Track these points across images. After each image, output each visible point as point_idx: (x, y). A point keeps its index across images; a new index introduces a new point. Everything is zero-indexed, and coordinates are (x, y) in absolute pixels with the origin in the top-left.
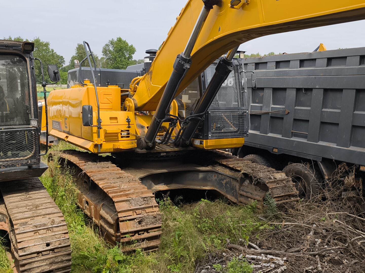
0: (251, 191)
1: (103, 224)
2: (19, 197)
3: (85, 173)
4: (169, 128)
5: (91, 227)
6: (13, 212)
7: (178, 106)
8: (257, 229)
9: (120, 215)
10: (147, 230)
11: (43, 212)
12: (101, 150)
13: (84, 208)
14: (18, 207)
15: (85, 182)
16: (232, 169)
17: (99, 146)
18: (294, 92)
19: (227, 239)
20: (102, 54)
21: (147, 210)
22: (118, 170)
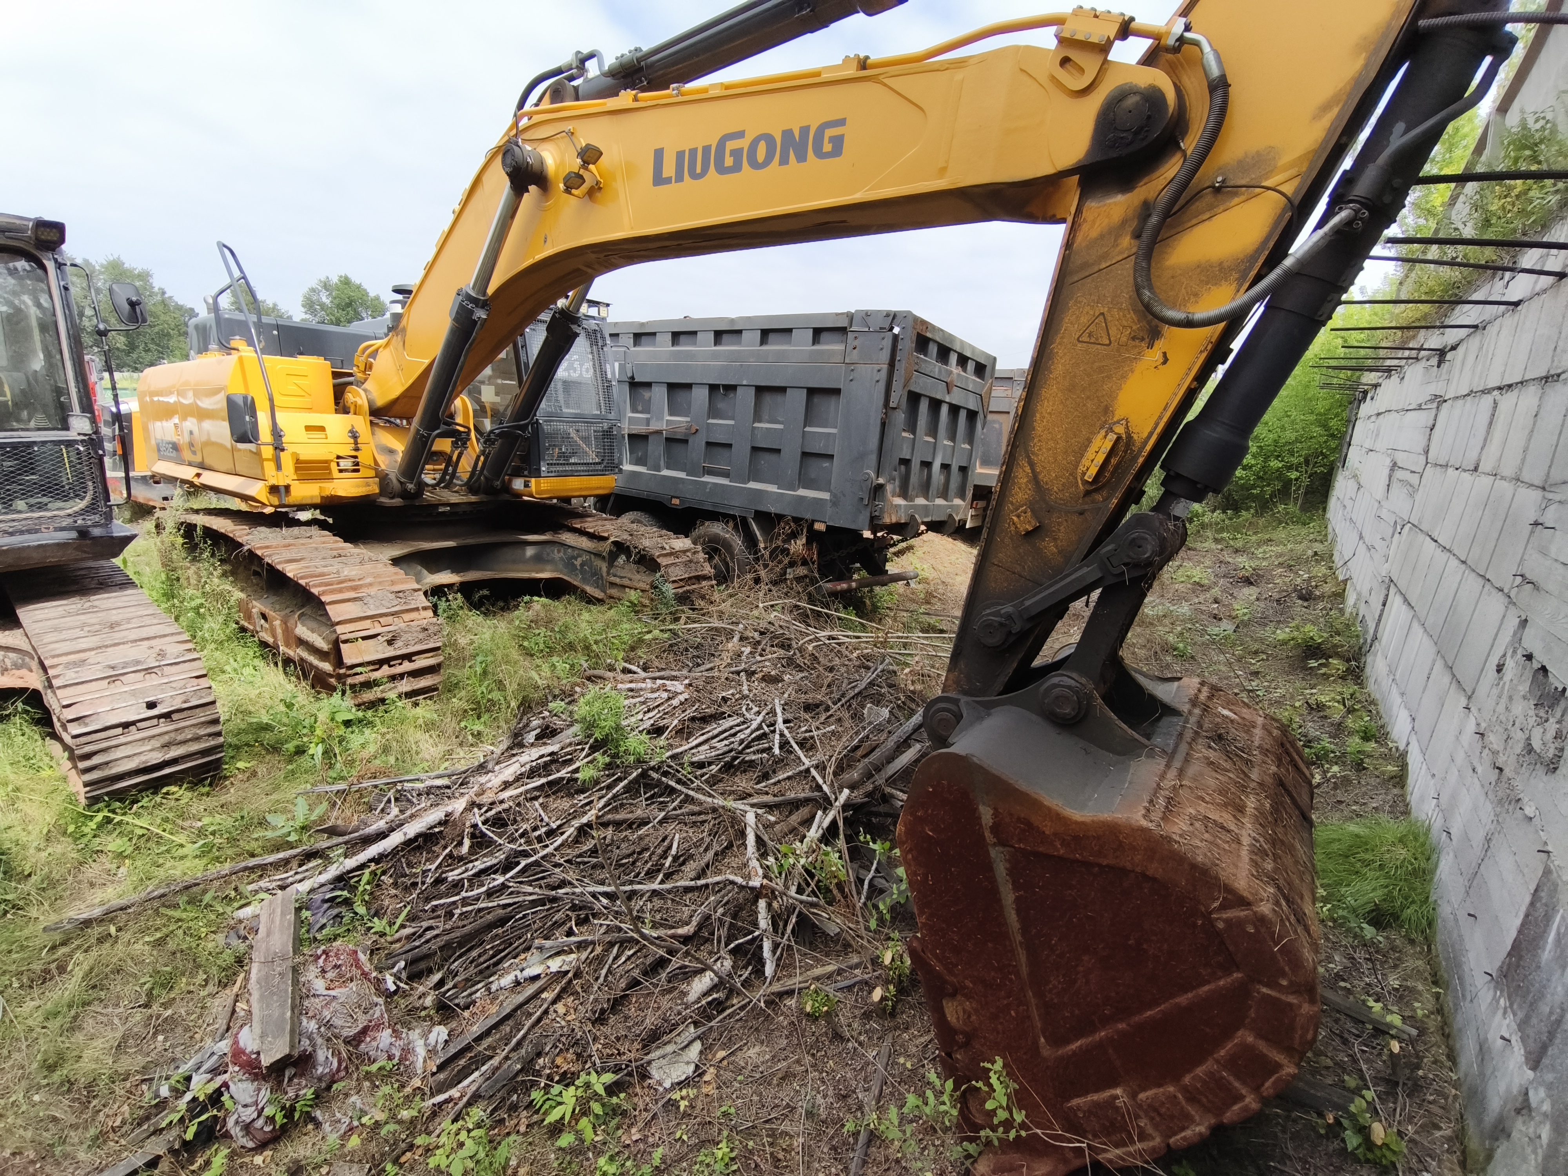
0: (629, 575)
1: (305, 655)
2: (60, 609)
3: (249, 551)
4: (453, 452)
5: (276, 664)
6: (45, 641)
7: (475, 411)
8: (641, 641)
9: (339, 629)
10: (409, 657)
11: (133, 635)
12: (290, 500)
13: (258, 629)
14: (56, 629)
15: (256, 573)
16: (592, 536)
17: (283, 490)
18: (706, 391)
19: (583, 662)
20: (303, 310)
21: (407, 617)
22: (337, 542)
